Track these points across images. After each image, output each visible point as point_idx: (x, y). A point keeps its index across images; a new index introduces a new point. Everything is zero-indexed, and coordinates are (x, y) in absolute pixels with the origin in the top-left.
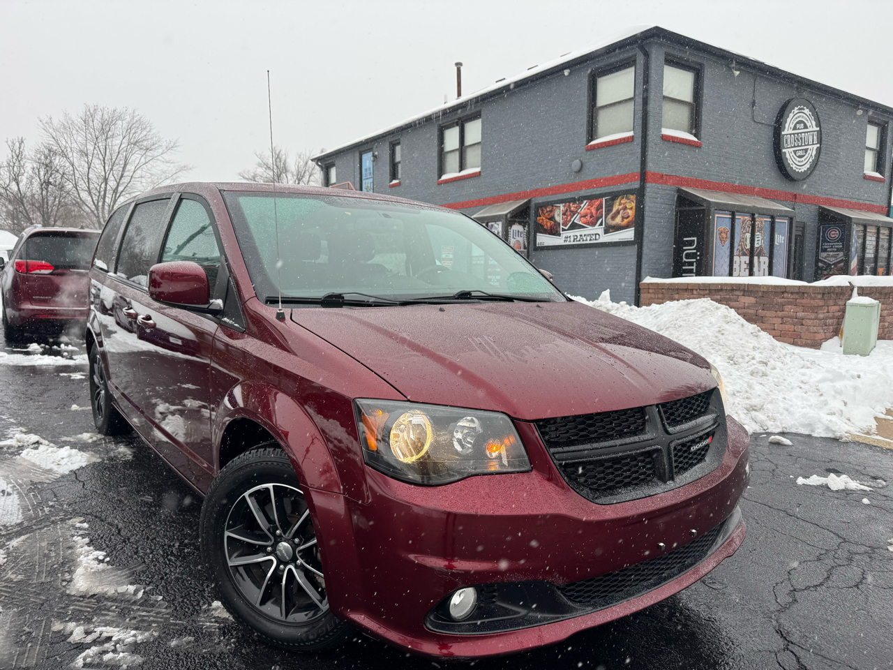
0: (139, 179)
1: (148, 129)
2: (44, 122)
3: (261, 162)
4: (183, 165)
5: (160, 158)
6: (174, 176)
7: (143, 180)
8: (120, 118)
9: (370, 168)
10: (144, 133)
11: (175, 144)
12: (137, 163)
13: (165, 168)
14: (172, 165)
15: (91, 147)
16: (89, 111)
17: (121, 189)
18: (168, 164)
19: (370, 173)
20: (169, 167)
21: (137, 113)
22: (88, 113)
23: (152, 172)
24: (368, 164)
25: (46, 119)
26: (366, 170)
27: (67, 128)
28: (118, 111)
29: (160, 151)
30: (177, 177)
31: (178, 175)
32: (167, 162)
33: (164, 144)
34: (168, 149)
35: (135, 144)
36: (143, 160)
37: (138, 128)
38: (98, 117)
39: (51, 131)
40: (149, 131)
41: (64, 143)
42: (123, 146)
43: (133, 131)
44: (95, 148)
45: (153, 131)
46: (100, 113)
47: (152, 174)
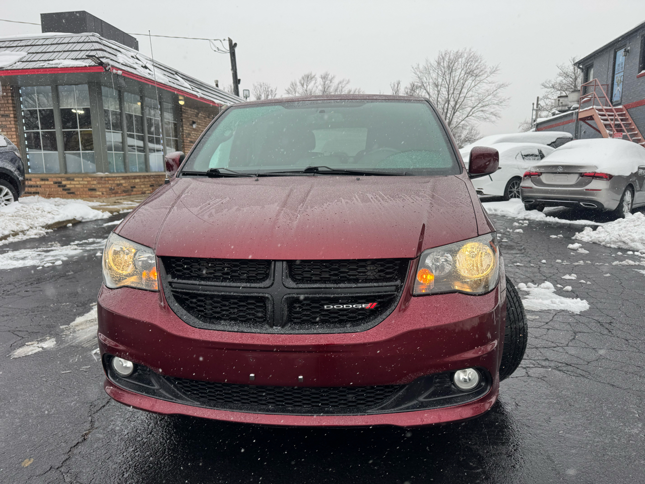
0: (470, 98)
1: (479, 61)
2: (414, 68)
3: (562, 72)
4: (501, 83)
5: (485, 81)
6: (495, 93)
7: (473, 98)
8: (461, 56)
9: (622, 63)
10: (476, 64)
11: (496, 68)
12: (469, 87)
13: (489, 88)
14: (494, 84)
15: (440, 80)
16: (442, 55)
17: (457, 106)
18: (490, 84)
19: (622, 68)
20: (491, 86)
21: (472, 50)
22: (441, 57)
23: (479, 92)
24: (621, 60)
25: (415, 66)
26: (619, 65)
27: (427, 70)
28: (460, 52)
29: (486, 75)
30: (497, 93)
31: (497, 91)
32: (490, 83)
33: (488, 70)
34: (491, 73)
35: (469, 73)
36: (473, 84)
37: (472, 61)
38: (447, 59)
39: (418, 73)
40: (480, 62)
41: (425, 80)
42: (461, 76)
43: (469, 64)
44: (443, 80)
45: (482, 62)
46: (448, 56)
47: (479, 94)
